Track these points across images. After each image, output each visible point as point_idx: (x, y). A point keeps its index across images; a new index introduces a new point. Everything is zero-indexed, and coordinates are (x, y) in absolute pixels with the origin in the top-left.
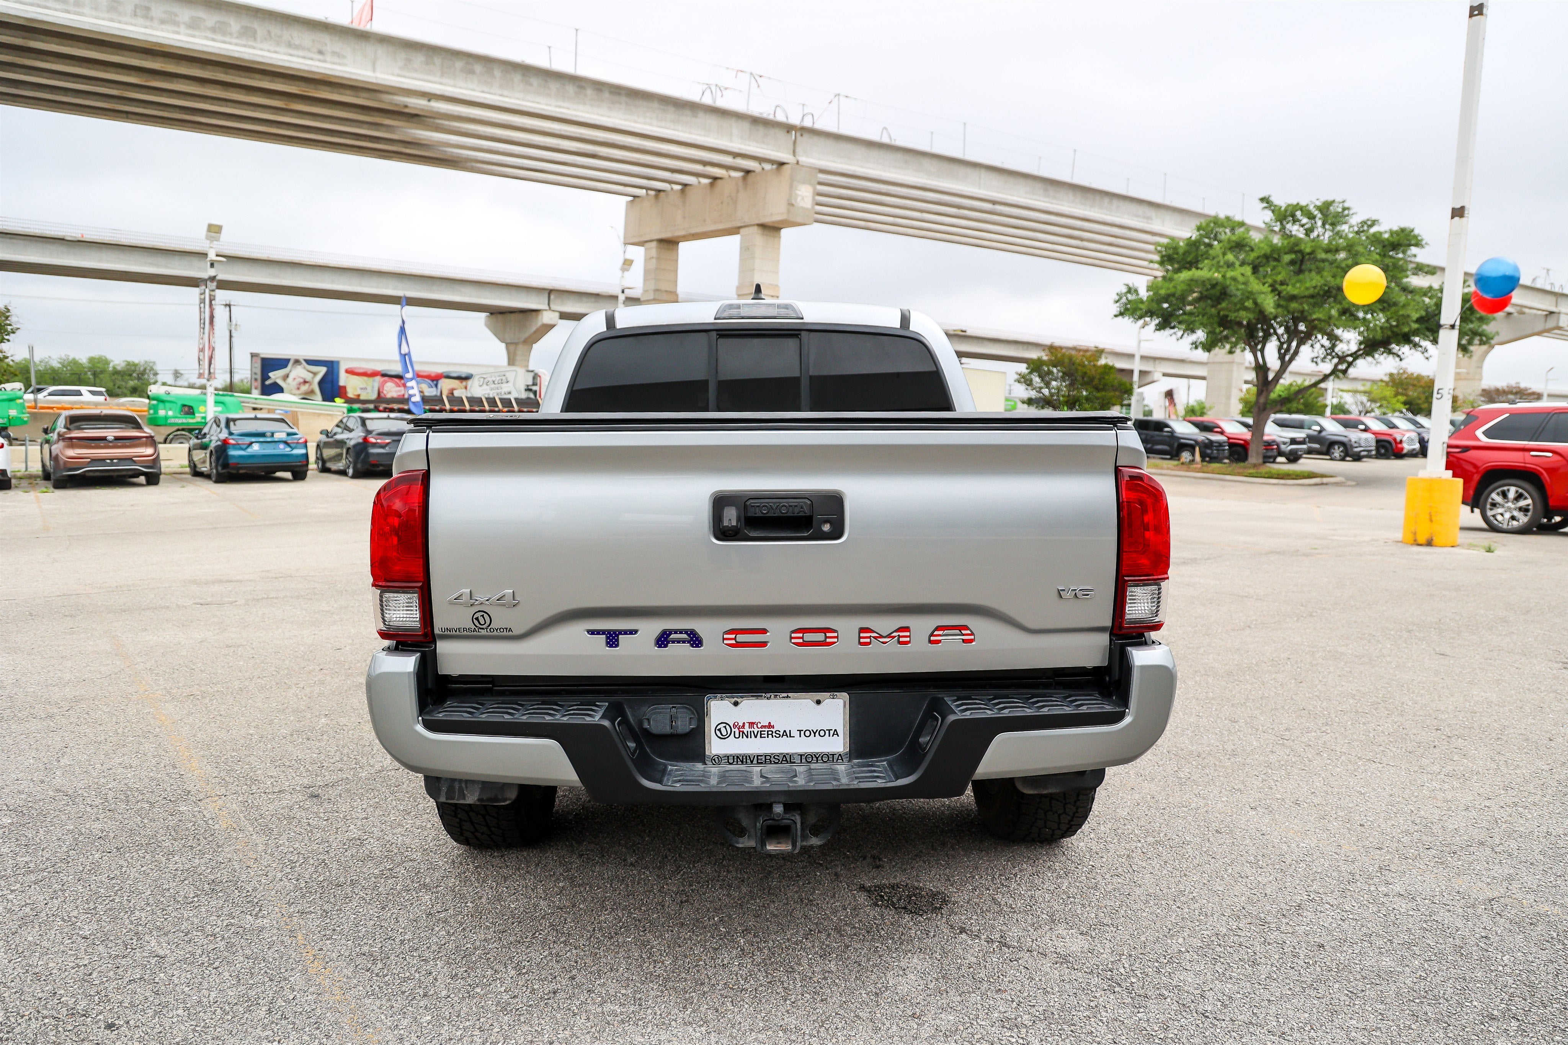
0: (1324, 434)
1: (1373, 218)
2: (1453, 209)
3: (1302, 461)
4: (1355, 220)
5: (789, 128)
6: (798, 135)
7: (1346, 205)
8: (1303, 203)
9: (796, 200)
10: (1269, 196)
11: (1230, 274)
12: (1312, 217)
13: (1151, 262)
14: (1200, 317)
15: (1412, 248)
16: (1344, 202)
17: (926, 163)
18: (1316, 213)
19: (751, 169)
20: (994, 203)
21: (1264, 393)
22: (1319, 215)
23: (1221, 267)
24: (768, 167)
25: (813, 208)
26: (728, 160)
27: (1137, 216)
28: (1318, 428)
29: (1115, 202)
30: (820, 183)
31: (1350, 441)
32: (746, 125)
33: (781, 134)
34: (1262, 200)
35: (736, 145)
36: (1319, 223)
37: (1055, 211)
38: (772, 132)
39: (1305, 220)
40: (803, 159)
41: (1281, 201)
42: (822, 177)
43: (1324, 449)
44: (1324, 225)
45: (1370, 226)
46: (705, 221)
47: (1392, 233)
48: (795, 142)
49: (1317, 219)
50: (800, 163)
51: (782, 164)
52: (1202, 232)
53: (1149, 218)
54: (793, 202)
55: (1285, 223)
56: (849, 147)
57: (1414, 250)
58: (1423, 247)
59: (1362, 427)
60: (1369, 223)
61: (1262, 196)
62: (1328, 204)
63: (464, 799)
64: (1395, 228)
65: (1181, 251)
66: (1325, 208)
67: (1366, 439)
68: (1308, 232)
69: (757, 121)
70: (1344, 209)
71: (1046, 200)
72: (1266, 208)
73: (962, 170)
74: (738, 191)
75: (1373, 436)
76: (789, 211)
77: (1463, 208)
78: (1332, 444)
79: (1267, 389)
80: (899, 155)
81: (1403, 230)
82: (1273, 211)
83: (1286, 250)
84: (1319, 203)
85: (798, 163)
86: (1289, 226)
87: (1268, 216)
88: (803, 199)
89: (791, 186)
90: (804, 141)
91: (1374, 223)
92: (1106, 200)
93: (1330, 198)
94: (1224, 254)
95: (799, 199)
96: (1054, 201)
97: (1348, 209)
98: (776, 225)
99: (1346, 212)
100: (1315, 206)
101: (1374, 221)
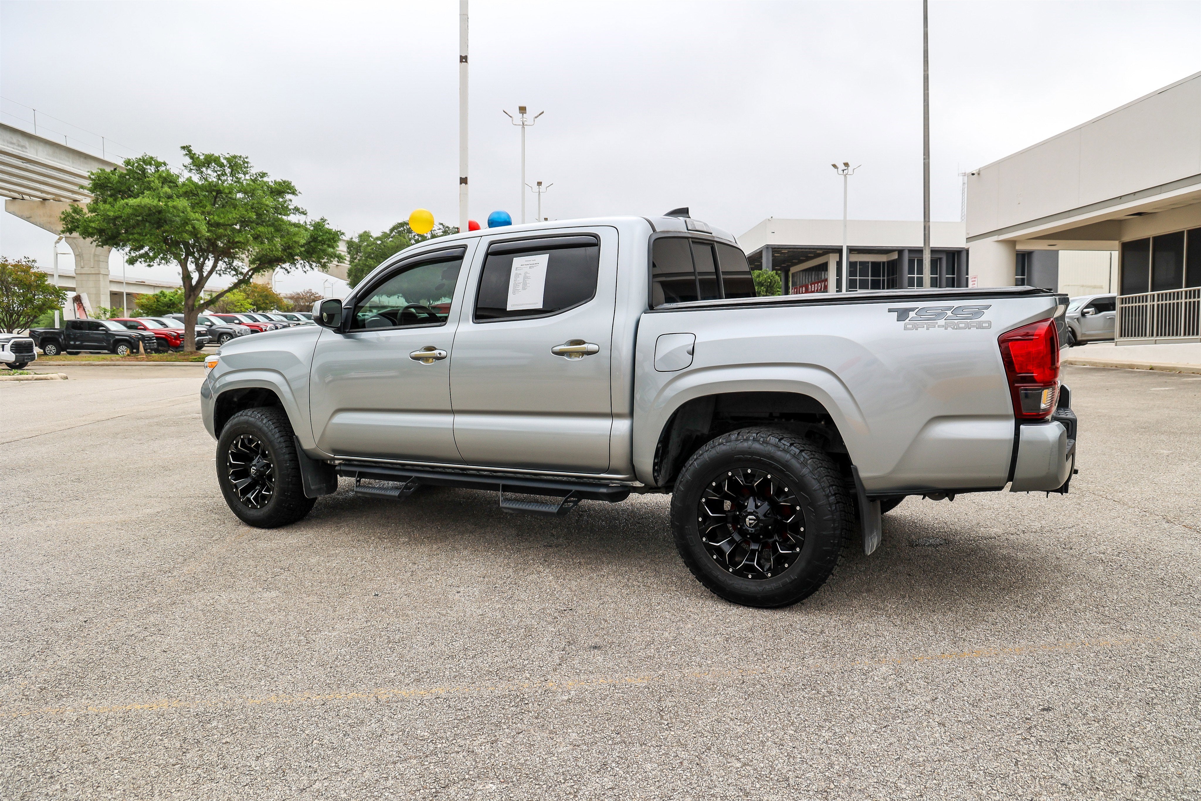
0: (214, 327)
1: (266, 171)
2: (461, 178)
3: (204, 348)
4: (253, 171)
7: (247, 160)
8: (216, 155)
10: (190, 146)
11: (170, 204)
12: (222, 165)
13: (82, 187)
14: (148, 236)
15: (289, 194)
16: (246, 157)
18: (225, 162)
21: (192, 297)
22: (227, 165)
28: (209, 323)
31: (235, 332)
34: (183, 148)
39: (217, 168)
41: (199, 151)
43: (216, 339)
45: (262, 177)
47: (275, 182)
49: (226, 167)
53: (23, 147)
55: (201, 168)
57: (288, 197)
58: (296, 195)
59: (237, 322)
61: (184, 145)
62: (235, 157)
65: (112, 181)
66: (233, 160)
67: (245, 330)
68: (219, 177)
70: (244, 162)
72: (186, 154)
75: (248, 328)
77: (466, 178)
78: (222, 334)
79: (194, 295)
81: (284, 182)
82: (192, 158)
83: (204, 188)
84: (227, 156)
86: (204, 171)
87: (188, 161)
91: (263, 175)
93: (238, 154)
97: (247, 163)
100: (226, 158)
101: (265, 174)
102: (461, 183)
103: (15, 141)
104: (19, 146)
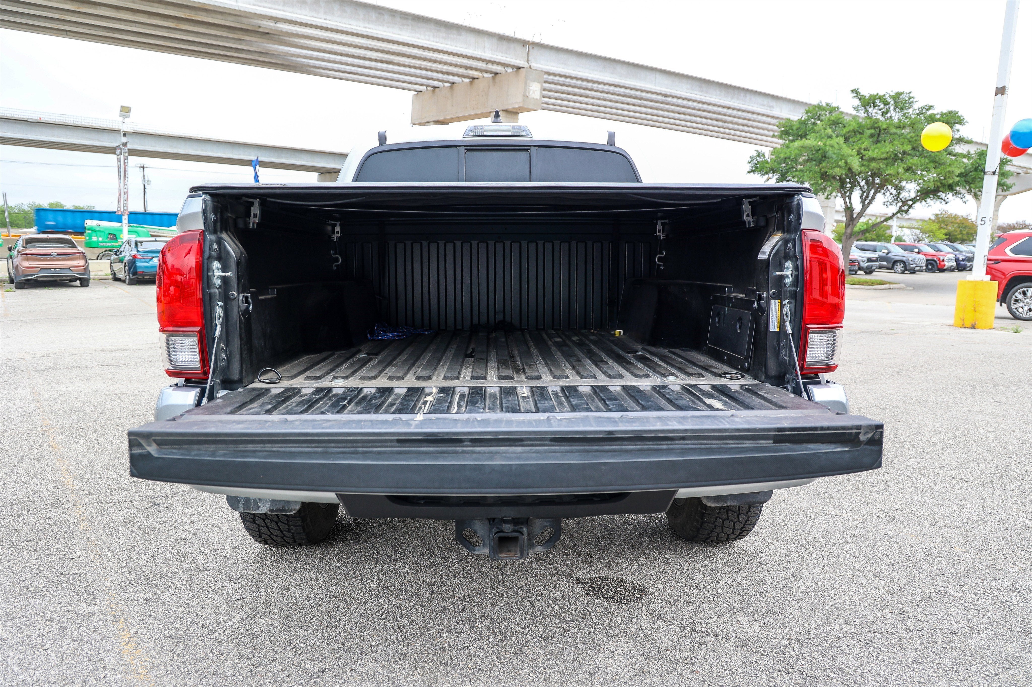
0: (889, 255)
1: (930, 105)
2: (997, 88)
3: (875, 273)
4: (917, 106)
5: (524, 43)
6: (531, 48)
7: (911, 95)
8: (881, 94)
9: (529, 94)
10: (858, 89)
11: (829, 142)
12: (887, 103)
13: (773, 137)
14: (808, 172)
15: (956, 125)
16: (910, 93)
17: (619, 68)
18: (889, 100)
19: (498, 72)
20: (665, 95)
21: (851, 226)
22: (892, 102)
23: (822, 138)
24: (509, 70)
25: (540, 99)
26: (482, 65)
27: (763, 105)
28: (886, 251)
29: (748, 96)
30: (545, 82)
31: (908, 260)
32: (495, 41)
33: (519, 48)
34: (852, 91)
35: (488, 55)
36: (892, 108)
37: (707, 101)
38: (513, 45)
39: (882, 106)
40: (534, 65)
41: (866, 92)
42: (547, 77)
43: (890, 266)
44: (895, 109)
45: (927, 110)
46: (466, 108)
47: (942, 114)
48: (528, 53)
49: (890, 105)
50: (532, 67)
51: (520, 68)
52: (809, 114)
53: (771, 107)
54: (527, 94)
55: (867, 107)
56: (565, 56)
57: (959, 126)
58: (964, 124)
59: (916, 250)
60: (927, 108)
61: (853, 88)
62: (899, 94)
63: (258, 509)
64: (945, 111)
65: (795, 128)
66: (896, 97)
67: (920, 259)
68: (883, 114)
69: (502, 38)
70: (910, 98)
71: (701, 94)
72: (855, 97)
73: (643, 73)
74: (489, 88)
75: (924, 257)
76: (524, 101)
77: (1004, 87)
78: (896, 262)
79: (853, 224)
80: (600, 62)
81: (950, 112)
82: (860, 99)
83: (869, 126)
84: (892, 94)
85: (530, 67)
86: (870, 110)
87: (856, 102)
88: (534, 92)
89: (526, 83)
90: (535, 53)
91: (930, 107)
92: (742, 94)
93: (901, 90)
94: (825, 129)
95: (531, 92)
96: (706, 95)
97: (913, 98)
98: (515, 111)
99: (911, 100)
100: (890, 96)
101: (931, 106)
102: (996, 95)
103: (765, 103)
104: (768, 106)
